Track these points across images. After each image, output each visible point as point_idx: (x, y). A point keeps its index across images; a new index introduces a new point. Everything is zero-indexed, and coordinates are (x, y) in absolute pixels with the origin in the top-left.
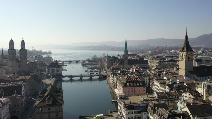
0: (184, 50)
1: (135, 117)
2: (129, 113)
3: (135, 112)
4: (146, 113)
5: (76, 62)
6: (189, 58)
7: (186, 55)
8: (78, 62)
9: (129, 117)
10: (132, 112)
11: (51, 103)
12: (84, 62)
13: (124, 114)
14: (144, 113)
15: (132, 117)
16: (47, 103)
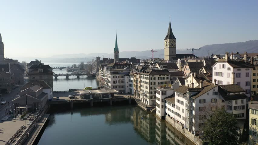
0: (168, 38)
1: (119, 81)
2: (113, 77)
3: (119, 76)
4: (128, 77)
5: (59, 69)
6: (172, 45)
7: (170, 42)
8: (62, 69)
9: (113, 81)
10: (117, 76)
11: (43, 71)
12: (68, 68)
13: (110, 79)
14: (126, 77)
15: (117, 81)
16: (39, 71)
